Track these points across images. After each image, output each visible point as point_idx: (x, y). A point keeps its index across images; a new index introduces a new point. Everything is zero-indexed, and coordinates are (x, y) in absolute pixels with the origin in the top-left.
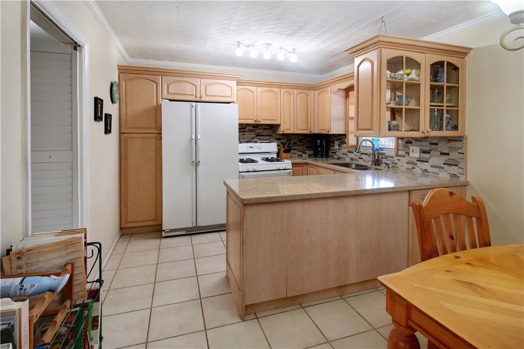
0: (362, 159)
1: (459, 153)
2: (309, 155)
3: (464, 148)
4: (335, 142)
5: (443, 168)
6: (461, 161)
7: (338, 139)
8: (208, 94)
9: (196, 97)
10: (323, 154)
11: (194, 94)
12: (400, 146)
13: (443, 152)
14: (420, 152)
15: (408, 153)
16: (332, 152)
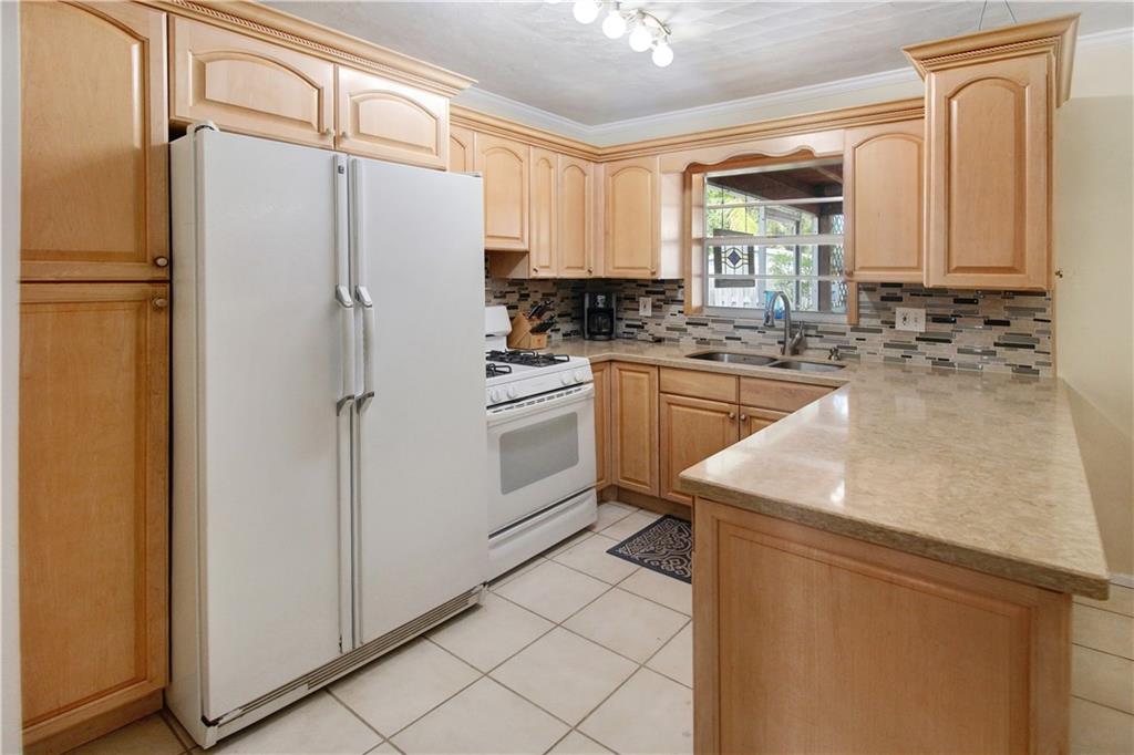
0: (739, 339)
1: (1035, 320)
2: (564, 335)
3: (1049, 309)
4: (642, 300)
5: (994, 353)
6: (1043, 338)
7: (648, 293)
8: (364, 129)
9: (323, 132)
10: (610, 332)
12: (864, 308)
13: (991, 318)
14: (927, 320)
15: (892, 325)
16: (628, 326)
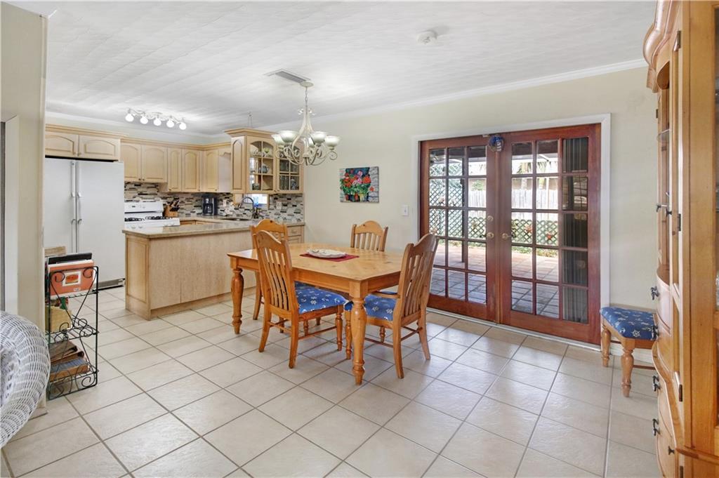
0: (246, 214)
1: (301, 205)
3: (303, 201)
4: (224, 200)
5: (294, 215)
6: (302, 210)
7: (226, 198)
8: (87, 151)
9: (74, 153)
10: (212, 213)
11: (71, 150)
12: (271, 202)
13: (293, 204)
14: (282, 206)
15: (275, 207)
16: (220, 210)
